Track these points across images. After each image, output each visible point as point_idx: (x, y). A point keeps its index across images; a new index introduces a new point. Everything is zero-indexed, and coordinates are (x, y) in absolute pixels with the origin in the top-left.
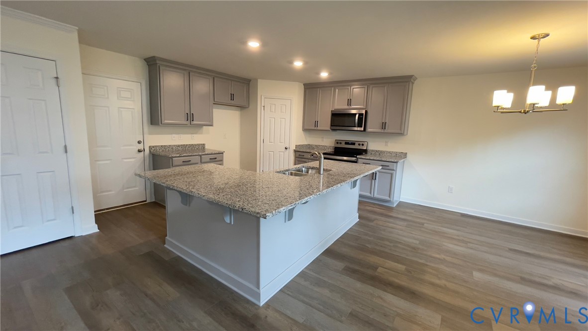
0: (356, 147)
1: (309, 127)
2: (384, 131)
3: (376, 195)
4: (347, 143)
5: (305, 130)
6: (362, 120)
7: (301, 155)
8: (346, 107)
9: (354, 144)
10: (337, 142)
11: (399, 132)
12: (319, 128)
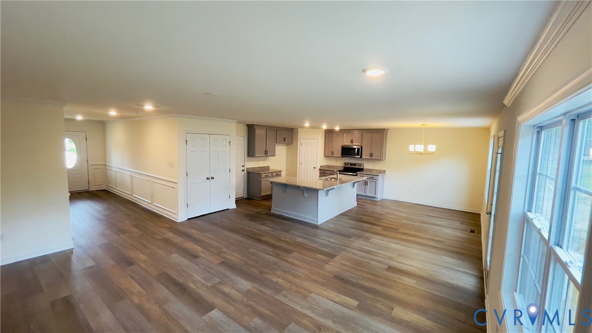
0: (357, 167)
2: (372, 158)
3: (368, 194)
4: (351, 164)
5: (326, 156)
6: (359, 152)
7: (324, 172)
8: (350, 144)
9: (355, 165)
10: (346, 164)
11: (379, 158)
12: (334, 155)
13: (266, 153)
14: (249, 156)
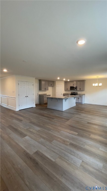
0: (75, 93)
1: (66, 90)
2: (80, 90)
3: (79, 102)
5: (65, 90)
6: (76, 88)
7: (64, 95)
10: (72, 92)
11: (83, 90)
12: (68, 90)
13: (45, 89)
14: (40, 90)
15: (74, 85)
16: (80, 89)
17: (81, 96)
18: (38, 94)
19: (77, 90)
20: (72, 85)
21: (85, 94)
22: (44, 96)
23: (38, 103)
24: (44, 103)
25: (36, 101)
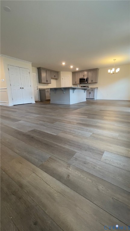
1: (74, 84)
4: (84, 87)
6: (87, 80)
11: (95, 82)
13: (47, 82)
14: (39, 83)
15: (84, 76)
16: (92, 81)
17: (93, 89)
18: (37, 88)
19: (89, 82)
20: (81, 77)
21: (98, 88)
22: (46, 91)
23: (38, 99)
24: (47, 99)
25: (35, 97)
